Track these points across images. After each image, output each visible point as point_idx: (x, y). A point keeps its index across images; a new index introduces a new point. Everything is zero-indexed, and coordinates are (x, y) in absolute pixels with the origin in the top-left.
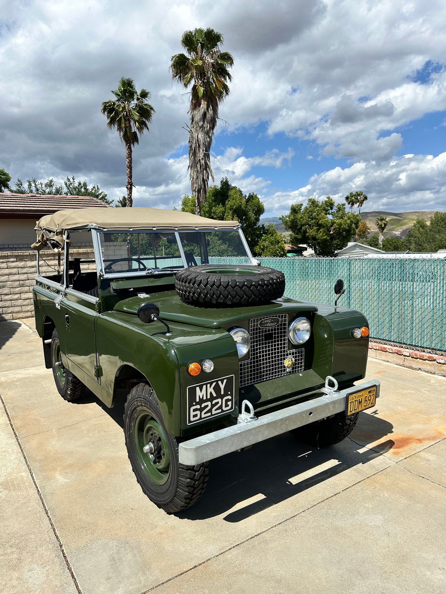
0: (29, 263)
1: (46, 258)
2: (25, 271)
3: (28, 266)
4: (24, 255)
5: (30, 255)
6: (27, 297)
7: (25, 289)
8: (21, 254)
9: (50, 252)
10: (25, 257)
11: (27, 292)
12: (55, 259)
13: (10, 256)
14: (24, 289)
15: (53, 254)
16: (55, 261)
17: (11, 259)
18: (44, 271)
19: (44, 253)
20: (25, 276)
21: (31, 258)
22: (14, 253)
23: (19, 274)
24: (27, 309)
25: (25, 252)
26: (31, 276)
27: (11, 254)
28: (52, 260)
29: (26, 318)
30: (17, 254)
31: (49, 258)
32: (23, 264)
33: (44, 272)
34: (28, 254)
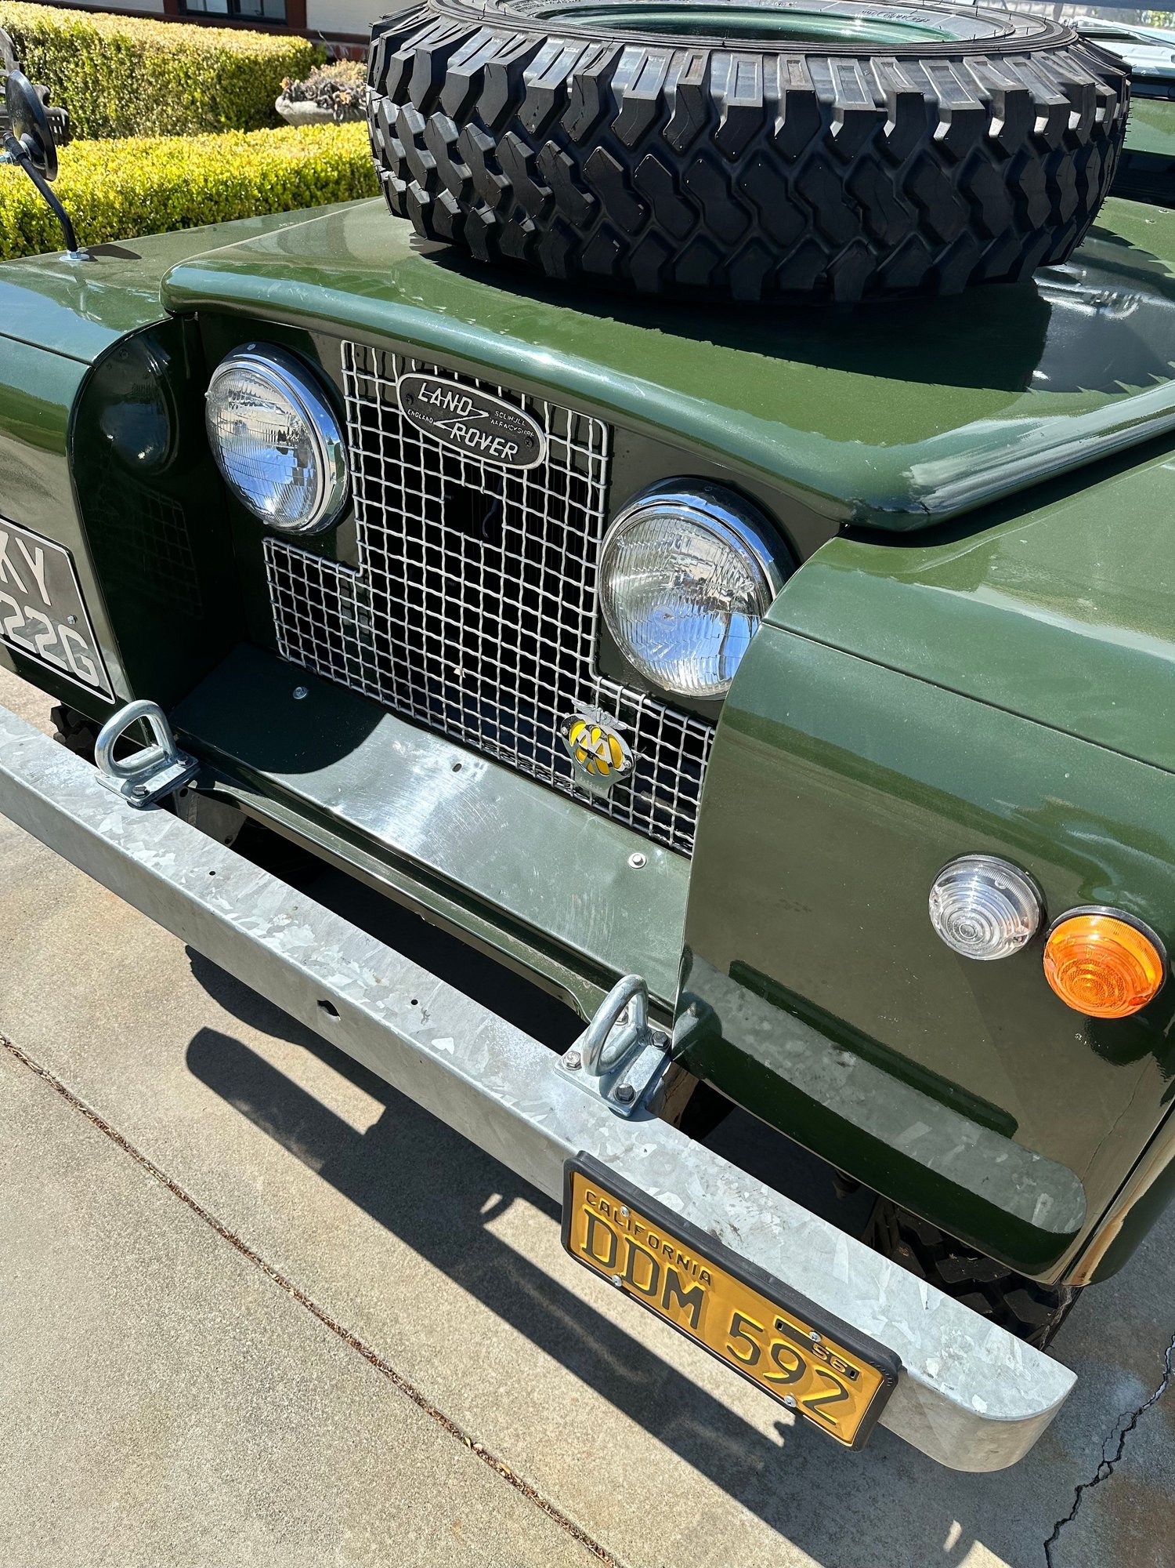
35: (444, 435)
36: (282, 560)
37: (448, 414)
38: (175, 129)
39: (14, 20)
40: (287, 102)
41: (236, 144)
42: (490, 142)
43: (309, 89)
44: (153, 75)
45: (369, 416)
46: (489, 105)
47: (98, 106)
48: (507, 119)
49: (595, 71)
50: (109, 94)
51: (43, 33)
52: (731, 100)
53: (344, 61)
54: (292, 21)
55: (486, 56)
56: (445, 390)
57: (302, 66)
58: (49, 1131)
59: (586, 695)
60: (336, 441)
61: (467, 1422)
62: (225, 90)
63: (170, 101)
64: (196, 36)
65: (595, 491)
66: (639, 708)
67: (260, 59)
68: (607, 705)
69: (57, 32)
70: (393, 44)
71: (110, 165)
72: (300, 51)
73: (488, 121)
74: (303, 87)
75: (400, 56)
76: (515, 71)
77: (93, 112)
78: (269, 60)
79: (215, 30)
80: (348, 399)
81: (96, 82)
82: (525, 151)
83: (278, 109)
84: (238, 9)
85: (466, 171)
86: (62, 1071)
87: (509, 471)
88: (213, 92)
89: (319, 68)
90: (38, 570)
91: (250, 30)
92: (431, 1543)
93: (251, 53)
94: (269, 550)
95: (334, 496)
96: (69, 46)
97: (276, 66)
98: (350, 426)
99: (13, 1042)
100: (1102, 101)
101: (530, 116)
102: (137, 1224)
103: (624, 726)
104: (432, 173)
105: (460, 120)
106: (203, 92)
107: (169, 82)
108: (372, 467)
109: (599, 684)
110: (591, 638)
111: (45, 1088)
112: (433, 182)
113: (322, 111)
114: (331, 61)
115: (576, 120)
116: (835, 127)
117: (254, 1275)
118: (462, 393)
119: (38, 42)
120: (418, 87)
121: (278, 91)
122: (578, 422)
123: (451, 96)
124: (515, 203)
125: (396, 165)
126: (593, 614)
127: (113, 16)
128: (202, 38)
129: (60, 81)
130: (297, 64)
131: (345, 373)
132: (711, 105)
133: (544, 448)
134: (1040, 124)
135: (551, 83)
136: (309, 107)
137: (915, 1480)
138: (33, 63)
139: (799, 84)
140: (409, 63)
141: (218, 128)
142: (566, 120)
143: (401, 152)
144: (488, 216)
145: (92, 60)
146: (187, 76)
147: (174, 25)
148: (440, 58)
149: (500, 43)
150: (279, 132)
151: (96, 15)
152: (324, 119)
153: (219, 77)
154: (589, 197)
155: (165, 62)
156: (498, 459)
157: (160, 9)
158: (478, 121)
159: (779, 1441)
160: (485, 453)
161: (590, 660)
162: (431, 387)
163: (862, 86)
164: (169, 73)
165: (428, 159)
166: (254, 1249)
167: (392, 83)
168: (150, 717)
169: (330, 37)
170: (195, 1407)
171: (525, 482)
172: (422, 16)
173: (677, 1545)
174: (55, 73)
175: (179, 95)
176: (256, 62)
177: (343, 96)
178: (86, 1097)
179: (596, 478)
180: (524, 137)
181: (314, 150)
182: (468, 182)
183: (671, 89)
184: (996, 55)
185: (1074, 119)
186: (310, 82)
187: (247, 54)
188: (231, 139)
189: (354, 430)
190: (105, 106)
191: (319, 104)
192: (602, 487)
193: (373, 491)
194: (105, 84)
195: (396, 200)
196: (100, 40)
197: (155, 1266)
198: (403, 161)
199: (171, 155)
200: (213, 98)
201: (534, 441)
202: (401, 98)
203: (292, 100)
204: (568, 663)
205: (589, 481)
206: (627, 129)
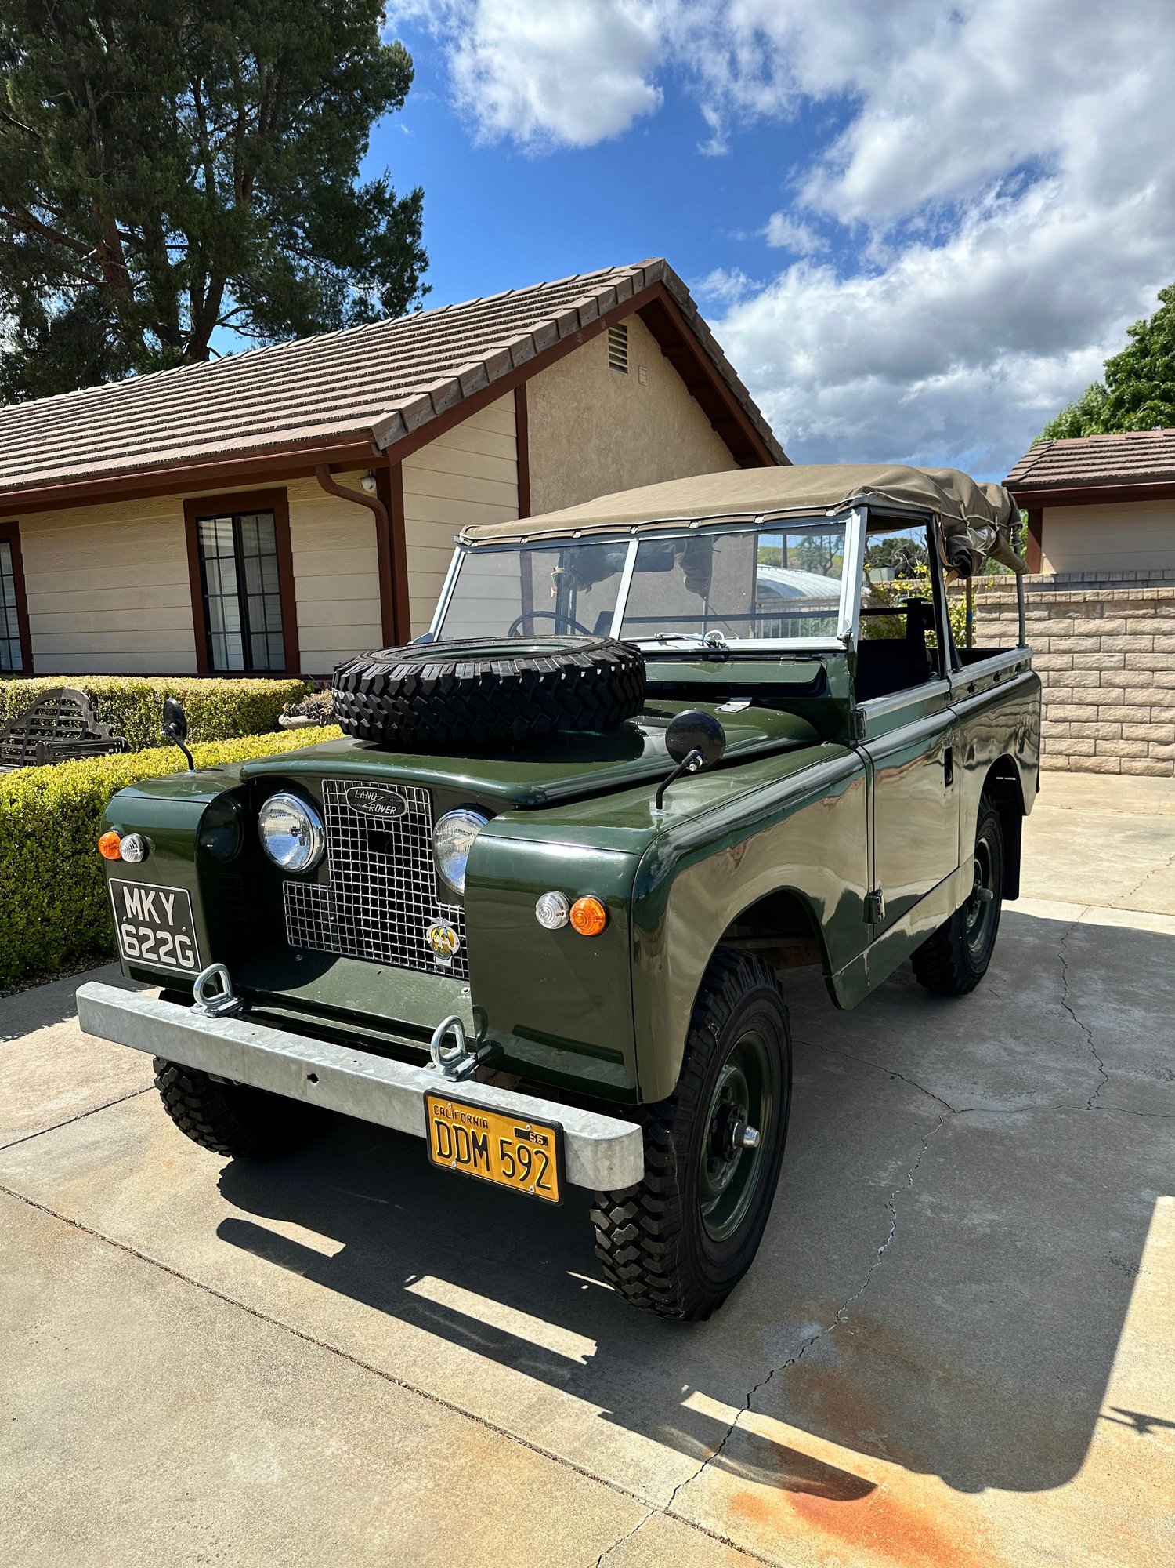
0: (1082, 624)
1: (1130, 612)
2: (1066, 644)
3: (1076, 632)
4: (1070, 602)
5: (1085, 602)
6: (1062, 716)
7: (1061, 694)
8: (1063, 598)
9: (1146, 596)
10: (1073, 607)
11: (1063, 703)
12: (1159, 614)
13: (1033, 603)
14: (1057, 694)
15: (1152, 600)
16: (1158, 620)
17: (1035, 612)
18: (1118, 648)
19: (1126, 596)
20: (1067, 658)
21: (1087, 611)
22: (1045, 596)
23: (1049, 652)
24: (1057, 748)
25: (1075, 594)
26: (1082, 660)
27: (1037, 599)
28: (1149, 617)
29: (1052, 770)
30: (1052, 599)
31: (1141, 612)
32: (1064, 625)
33: (1120, 651)
34: (1080, 598)
35: (366, 810)
36: (292, 890)
37: (368, 801)
38: (210, 738)
39: (92, 686)
40: (287, 717)
41: (254, 742)
42: (379, 700)
43: (302, 708)
44: (192, 710)
45: (334, 810)
46: (377, 688)
47: (149, 733)
48: (384, 691)
49: (414, 673)
50: (158, 725)
51: (112, 692)
52: (462, 678)
53: (327, 690)
54: (291, 668)
55: (376, 672)
56: (366, 791)
57: (297, 696)
58: (132, 1274)
59: (436, 914)
60: (320, 827)
61: (396, 1373)
62: (243, 714)
63: (202, 725)
64: (223, 685)
65: (428, 817)
66: (458, 912)
67: (268, 694)
68: (445, 915)
69: (122, 691)
70: (342, 672)
71: (169, 759)
72: (296, 687)
73: (377, 693)
74: (298, 708)
75: (344, 676)
76: (386, 676)
77: (145, 737)
78: (274, 694)
79: (236, 680)
80: (325, 804)
81: (149, 718)
82: (392, 701)
83: (281, 722)
84: (252, 666)
85: (371, 711)
86: (140, 1247)
87: (394, 819)
88: (234, 716)
89: (309, 696)
90: (169, 908)
91: (260, 678)
92: (373, 1421)
93: (262, 691)
94: (285, 886)
95: (318, 852)
96: (128, 699)
97: (279, 697)
98: (326, 816)
99: (107, 1237)
100: (630, 660)
101: (392, 690)
102: (191, 1309)
103: (453, 923)
104: (358, 714)
105: (367, 694)
106: (227, 717)
107: (203, 713)
108: (336, 832)
109: (441, 906)
110: (435, 884)
111: (129, 1256)
112: (359, 717)
113: (312, 720)
114: (317, 691)
115: (409, 689)
116: (501, 682)
117: (264, 1325)
118: (372, 791)
119: (107, 698)
120: (351, 686)
121: (282, 712)
122: (419, 792)
123: (363, 687)
124: (390, 720)
125: (344, 714)
126: (434, 873)
127: (162, 678)
128: (227, 685)
129: (122, 721)
130: (294, 695)
131: (324, 794)
132: (456, 680)
133: (407, 806)
134: (613, 669)
135: (399, 678)
136: (302, 719)
137: (671, 1375)
138: (103, 711)
139: (487, 669)
140: (348, 678)
141: (236, 735)
142: (405, 689)
143: (346, 708)
144: (380, 725)
145: (147, 705)
146: (216, 708)
147: (206, 680)
148: (359, 675)
149: (381, 668)
150: (281, 733)
151: (149, 679)
152: (313, 725)
153: (239, 708)
154: (416, 714)
155: (201, 701)
156: (389, 815)
157: (195, 671)
158: (374, 694)
159: (585, 1363)
160: (384, 814)
161: (435, 896)
162: (360, 791)
163: (510, 668)
164: (203, 707)
165: (356, 709)
166: (264, 1314)
167: (341, 685)
168: (221, 972)
169: (316, 677)
170: (230, 1379)
171: (400, 822)
172: (354, 661)
173: (522, 1411)
174: (119, 716)
175: (209, 721)
176: (265, 696)
177: (326, 710)
178: (156, 1257)
179: (428, 813)
180: (406, 697)
181: (307, 741)
182: (371, 715)
183: (441, 676)
184: (592, 650)
185: (623, 666)
186: (303, 705)
187: (260, 691)
188: (249, 739)
189: (328, 817)
190: (154, 732)
191: (309, 718)
192: (430, 815)
193: (336, 843)
194: (155, 719)
195: (345, 727)
196: (154, 693)
197: (203, 1325)
198: (347, 712)
199: (210, 751)
200: (234, 720)
201: (403, 804)
202: (345, 690)
203: (290, 716)
204: (426, 900)
205: (425, 814)
206: (426, 690)
